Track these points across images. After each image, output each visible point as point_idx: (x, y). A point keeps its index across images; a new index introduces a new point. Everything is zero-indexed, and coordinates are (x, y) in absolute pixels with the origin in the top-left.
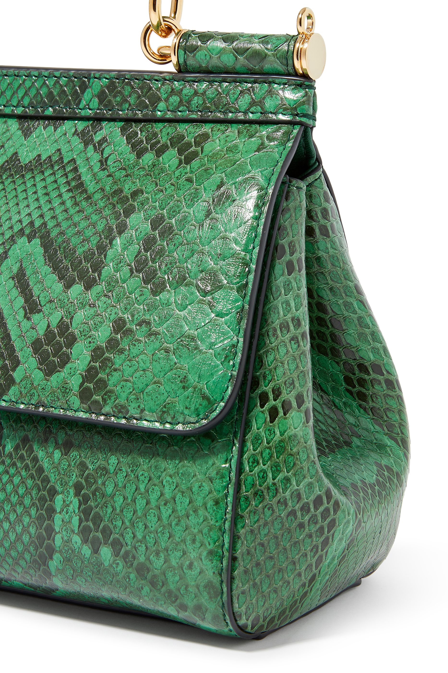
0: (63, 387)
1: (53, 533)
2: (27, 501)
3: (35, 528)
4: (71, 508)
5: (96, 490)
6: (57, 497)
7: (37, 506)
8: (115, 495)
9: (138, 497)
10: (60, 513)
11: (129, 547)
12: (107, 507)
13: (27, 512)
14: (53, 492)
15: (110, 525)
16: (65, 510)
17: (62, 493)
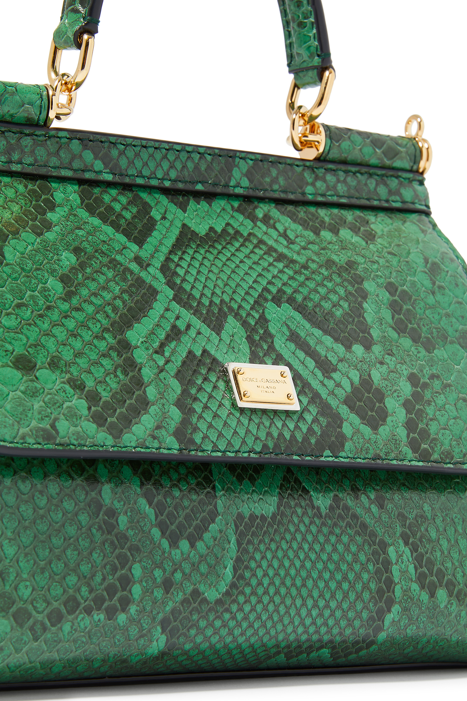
0: (393, 439)
1: (393, 585)
2: (362, 558)
3: (375, 583)
4: (405, 558)
5: (421, 537)
6: (390, 549)
7: (373, 561)
8: (439, 539)
9: (459, 538)
10: (396, 564)
11: (462, 585)
12: (435, 551)
13: (364, 568)
14: (384, 546)
15: (442, 567)
16: (400, 560)
17: (393, 544)
